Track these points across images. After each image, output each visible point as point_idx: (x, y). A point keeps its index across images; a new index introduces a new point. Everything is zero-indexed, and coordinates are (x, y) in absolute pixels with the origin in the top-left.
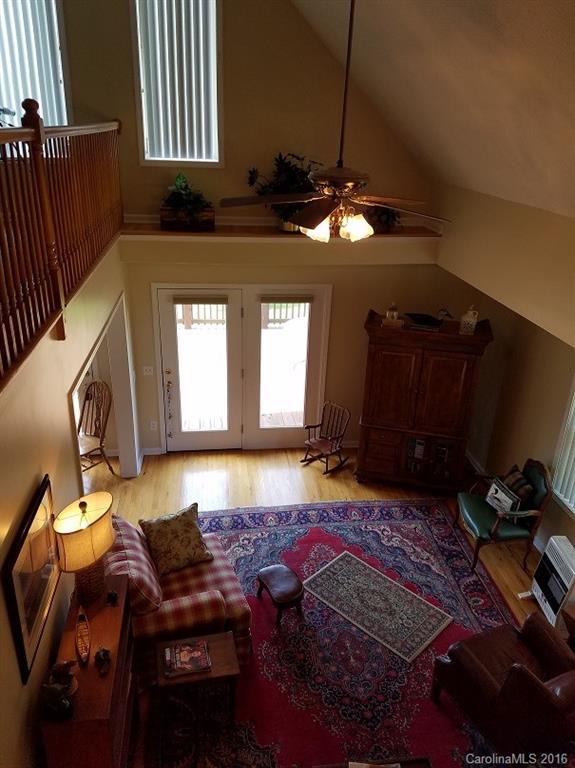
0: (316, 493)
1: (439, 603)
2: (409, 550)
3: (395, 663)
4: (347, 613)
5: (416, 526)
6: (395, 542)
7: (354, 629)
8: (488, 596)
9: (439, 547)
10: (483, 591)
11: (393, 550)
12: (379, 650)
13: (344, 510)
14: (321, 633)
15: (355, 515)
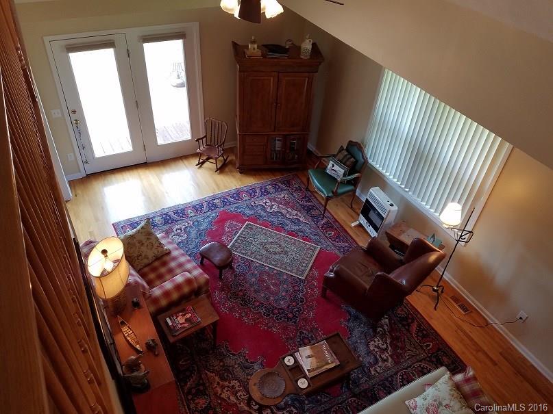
0: (215, 186)
1: (310, 240)
2: (284, 212)
3: (296, 282)
4: (260, 260)
5: (284, 195)
6: (275, 209)
7: (267, 268)
8: (336, 229)
9: (301, 205)
10: (332, 227)
11: (275, 214)
12: (285, 277)
13: (237, 195)
14: (248, 276)
15: (245, 197)
